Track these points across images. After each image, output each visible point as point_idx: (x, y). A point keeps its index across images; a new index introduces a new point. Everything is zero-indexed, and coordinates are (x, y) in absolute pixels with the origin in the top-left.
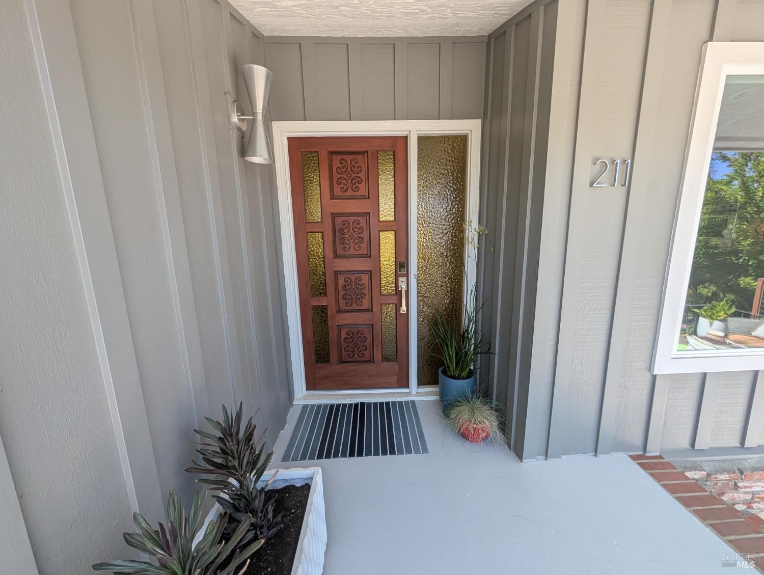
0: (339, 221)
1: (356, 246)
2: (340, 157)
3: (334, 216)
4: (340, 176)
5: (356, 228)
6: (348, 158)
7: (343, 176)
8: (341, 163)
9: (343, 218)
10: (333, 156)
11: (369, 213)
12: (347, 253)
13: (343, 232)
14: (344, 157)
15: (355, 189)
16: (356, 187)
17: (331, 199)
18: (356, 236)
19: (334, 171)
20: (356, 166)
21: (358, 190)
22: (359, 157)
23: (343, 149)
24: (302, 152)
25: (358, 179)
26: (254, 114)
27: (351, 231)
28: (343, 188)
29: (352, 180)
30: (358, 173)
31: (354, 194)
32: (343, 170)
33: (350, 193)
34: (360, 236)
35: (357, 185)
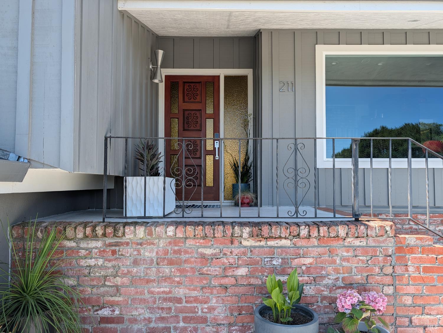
0: (186, 113)
1: (194, 125)
2: (188, 84)
3: (184, 110)
4: (188, 92)
5: (195, 117)
6: (192, 85)
7: (190, 92)
8: (189, 87)
9: (188, 112)
10: (185, 84)
11: (201, 110)
12: (190, 129)
13: (188, 119)
14: (190, 84)
15: (194, 98)
16: (195, 98)
17: (183, 103)
18: (194, 120)
19: (185, 90)
20: (196, 88)
21: (196, 99)
22: (197, 84)
23: (190, 81)
24: (171, 82)
25: (197, 94)
26: (157, 65)
27: (192, 118)
28: (189, 98)
29: (194, 94)
30: (197, 91)
31: (194, 101)
32: (189, 90)
33: (192, 100)
34: (196, 120)
35: (196, 97)
